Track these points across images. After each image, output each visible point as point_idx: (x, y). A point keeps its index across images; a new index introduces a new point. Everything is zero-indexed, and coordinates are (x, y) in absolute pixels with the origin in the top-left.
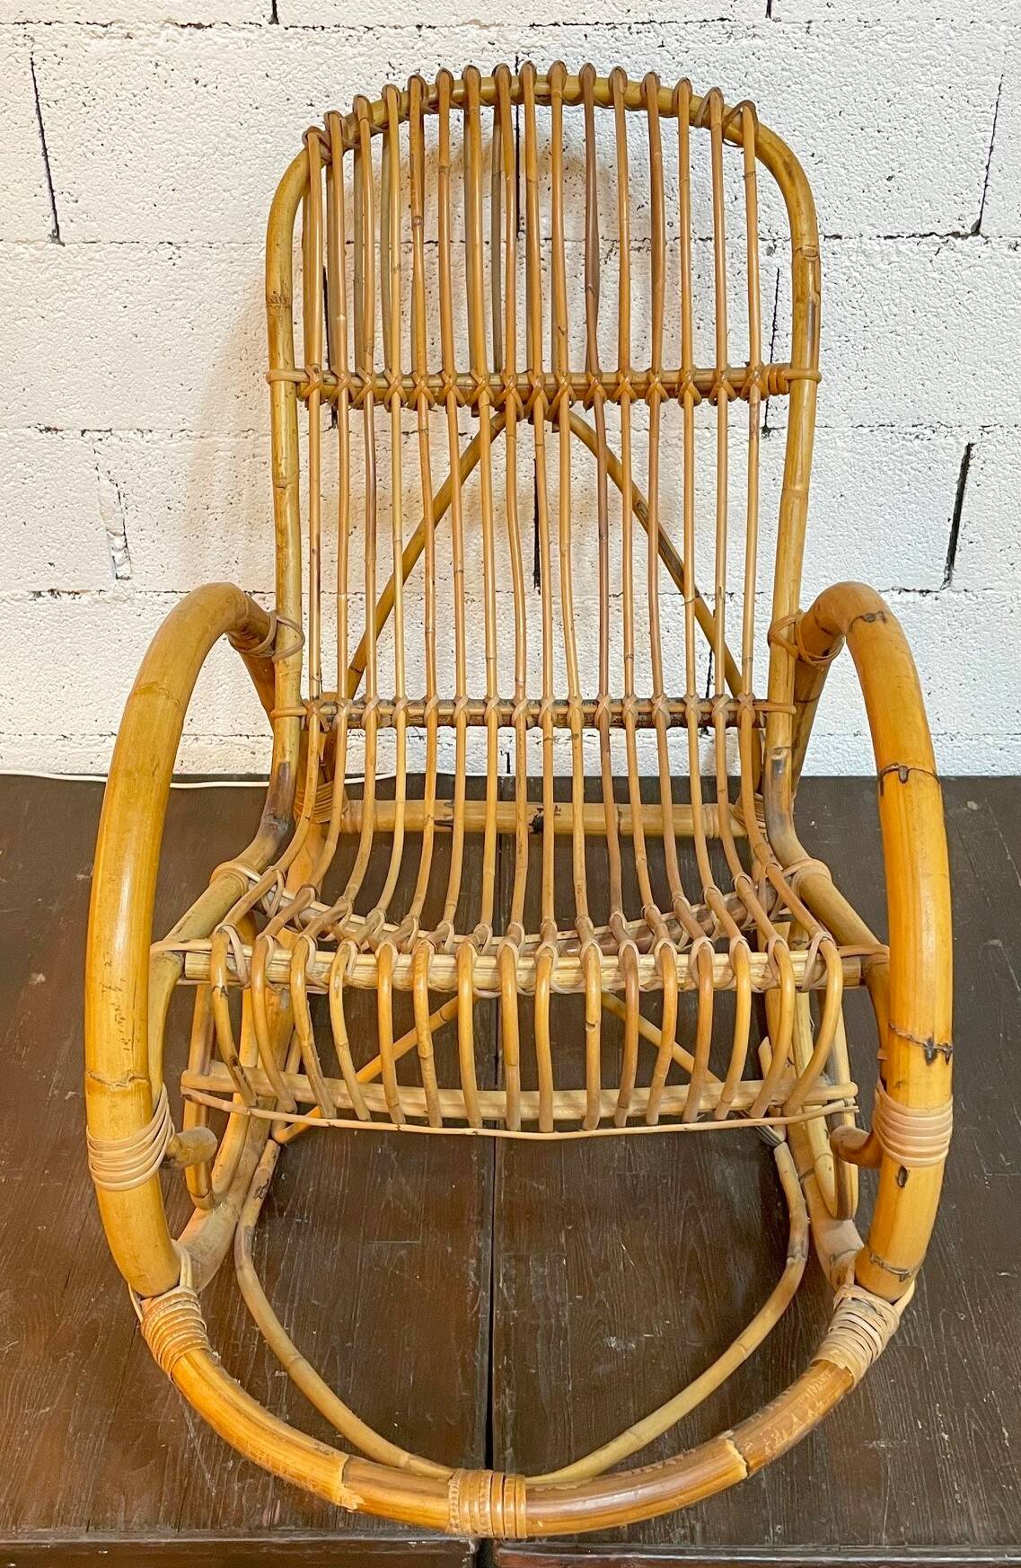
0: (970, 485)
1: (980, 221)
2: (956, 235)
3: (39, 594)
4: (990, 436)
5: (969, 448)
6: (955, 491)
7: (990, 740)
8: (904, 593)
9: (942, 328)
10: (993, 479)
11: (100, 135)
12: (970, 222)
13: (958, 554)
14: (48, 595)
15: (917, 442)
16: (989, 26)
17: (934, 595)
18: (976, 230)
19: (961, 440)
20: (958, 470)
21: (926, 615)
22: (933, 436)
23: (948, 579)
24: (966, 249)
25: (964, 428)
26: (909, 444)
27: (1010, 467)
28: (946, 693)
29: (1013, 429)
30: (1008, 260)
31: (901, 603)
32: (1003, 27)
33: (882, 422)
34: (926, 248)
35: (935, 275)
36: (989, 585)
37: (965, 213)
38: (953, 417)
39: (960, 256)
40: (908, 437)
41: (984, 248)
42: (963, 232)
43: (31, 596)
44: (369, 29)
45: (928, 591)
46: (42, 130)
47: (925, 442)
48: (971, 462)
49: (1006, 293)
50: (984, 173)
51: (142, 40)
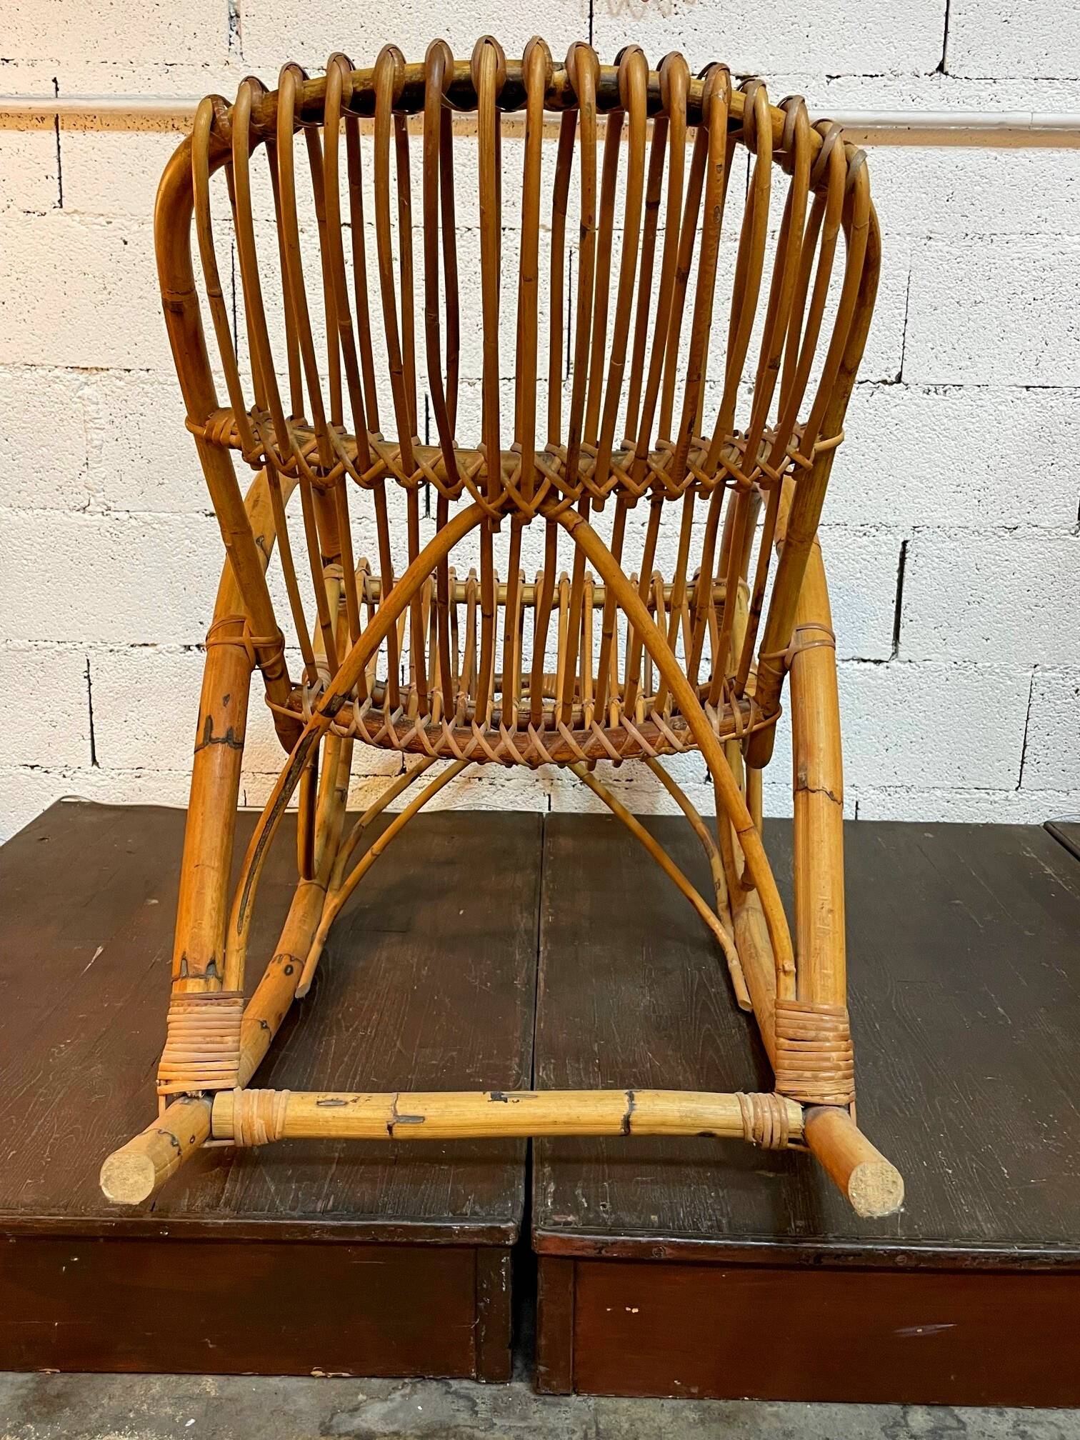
0: (907, 574)
1: (901, 373)
2: (885, 382)
3: (188, 648)
4: (920, 535)
5: (904, 543)
6: (896, 578)
7: (938, 793)
8: (862, 663)
9: (878, 451)
10: (925, 569)
11: (274, 298)
12: (895, 373)
13: (902, 631)
14: (195, 649)
15: (865, 538)
16: (898, 237)
17: (885, 664)
18: (899, 379)
19: (898, 537)
20: (897, 561)
21: (880, 681)
22: (877, 534)
23: (895, 653)
24: (893, 392)
25: (900, 528)
26: (859, 539)
27: (937, 560)
28: (900, 750)
29: (937, 530)
30: (924, 402)
31: (860, 671)
32: (908, 238)
33: (837, 521)
34: (863, 391)
35: (871, 411)
36: (928, 657)
37: (890, 366)
38: (891, 520)
39: (888, 398)
40: (858, 534)
41: (905, 392)
42: (889, 380)
43: (182, 649)
44: (469, 229)
45: (881, 661)
46: (234, 293)
47: (871, 538)
48: (907, 555)
49: (924, 426)
50: (902, 338)
51: (311, 233)
